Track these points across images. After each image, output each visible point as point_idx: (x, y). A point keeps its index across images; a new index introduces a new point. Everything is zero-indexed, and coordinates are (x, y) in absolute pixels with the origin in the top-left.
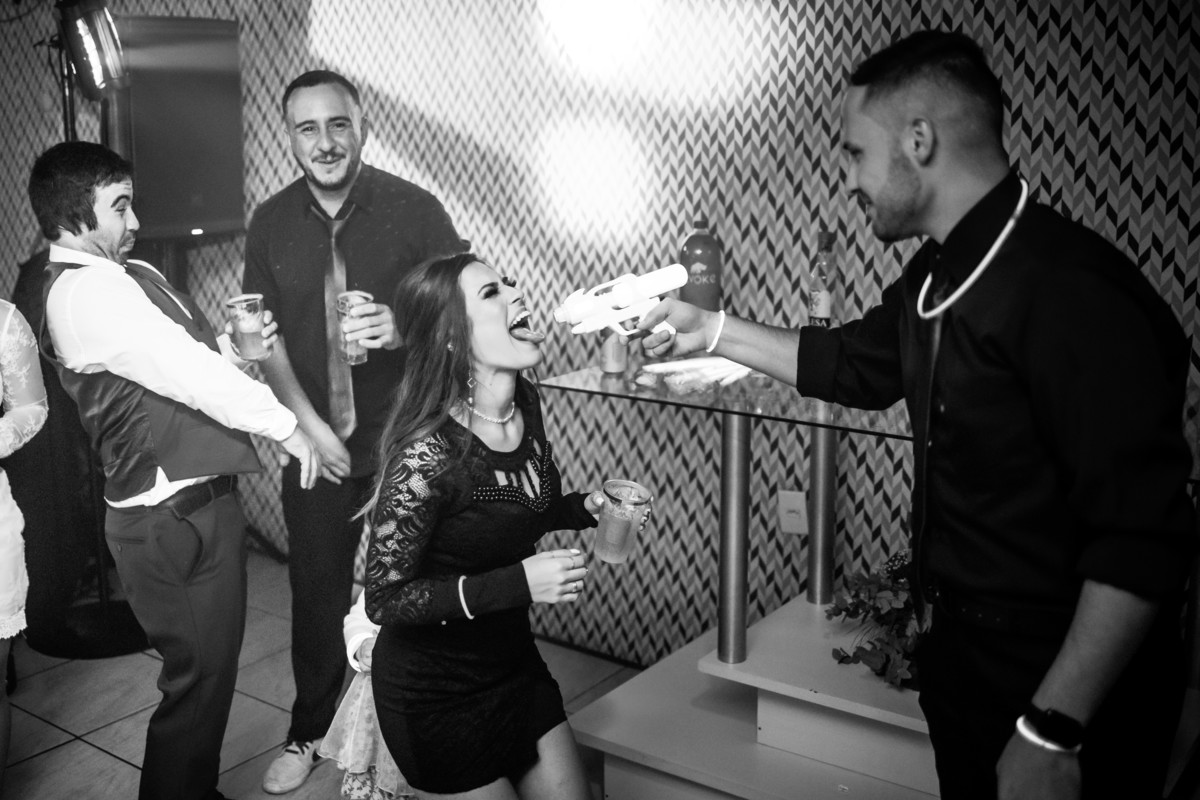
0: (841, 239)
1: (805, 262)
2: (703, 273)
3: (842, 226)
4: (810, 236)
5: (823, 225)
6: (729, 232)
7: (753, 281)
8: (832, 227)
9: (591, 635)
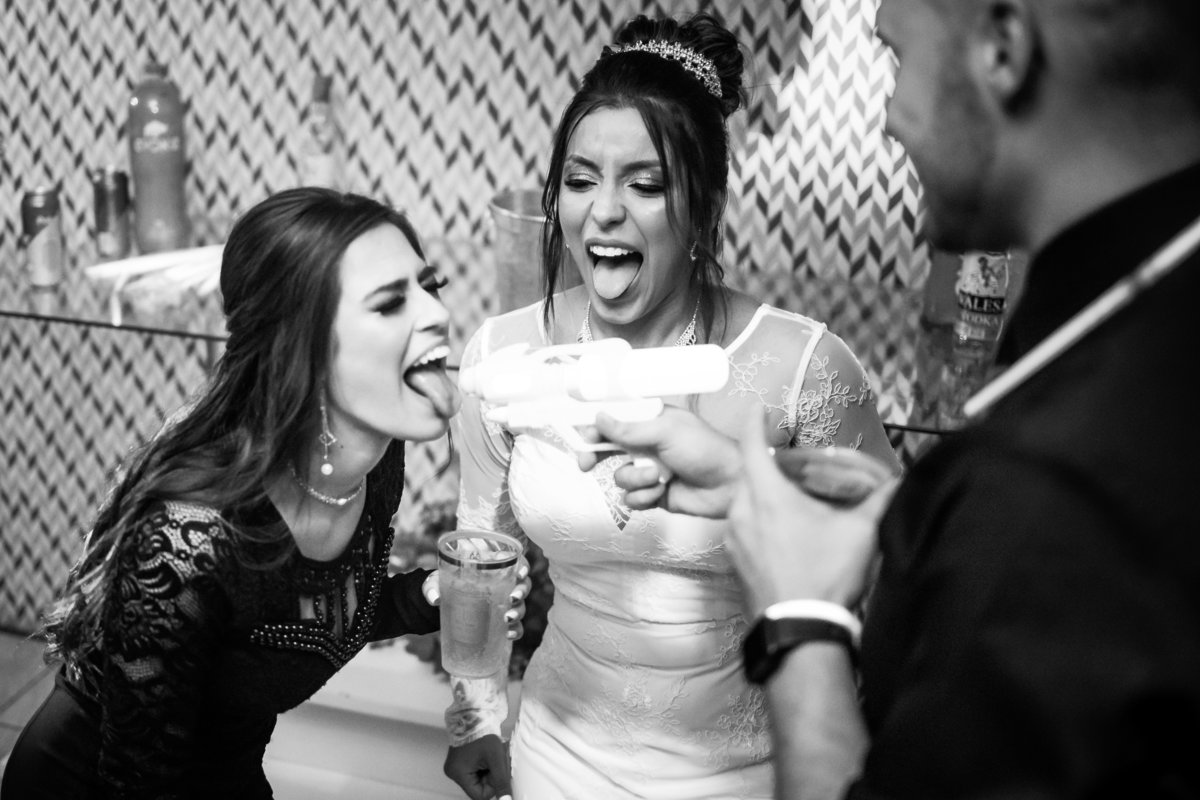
0: (340, 85)
1: (292, 114)
2: (163, 137)
3: (341, 67)
4: (301, 81)
5: (316, 66)
6: (187, 74)
7: (222, 140)
8: (328, 68)
9: (21, 612)
